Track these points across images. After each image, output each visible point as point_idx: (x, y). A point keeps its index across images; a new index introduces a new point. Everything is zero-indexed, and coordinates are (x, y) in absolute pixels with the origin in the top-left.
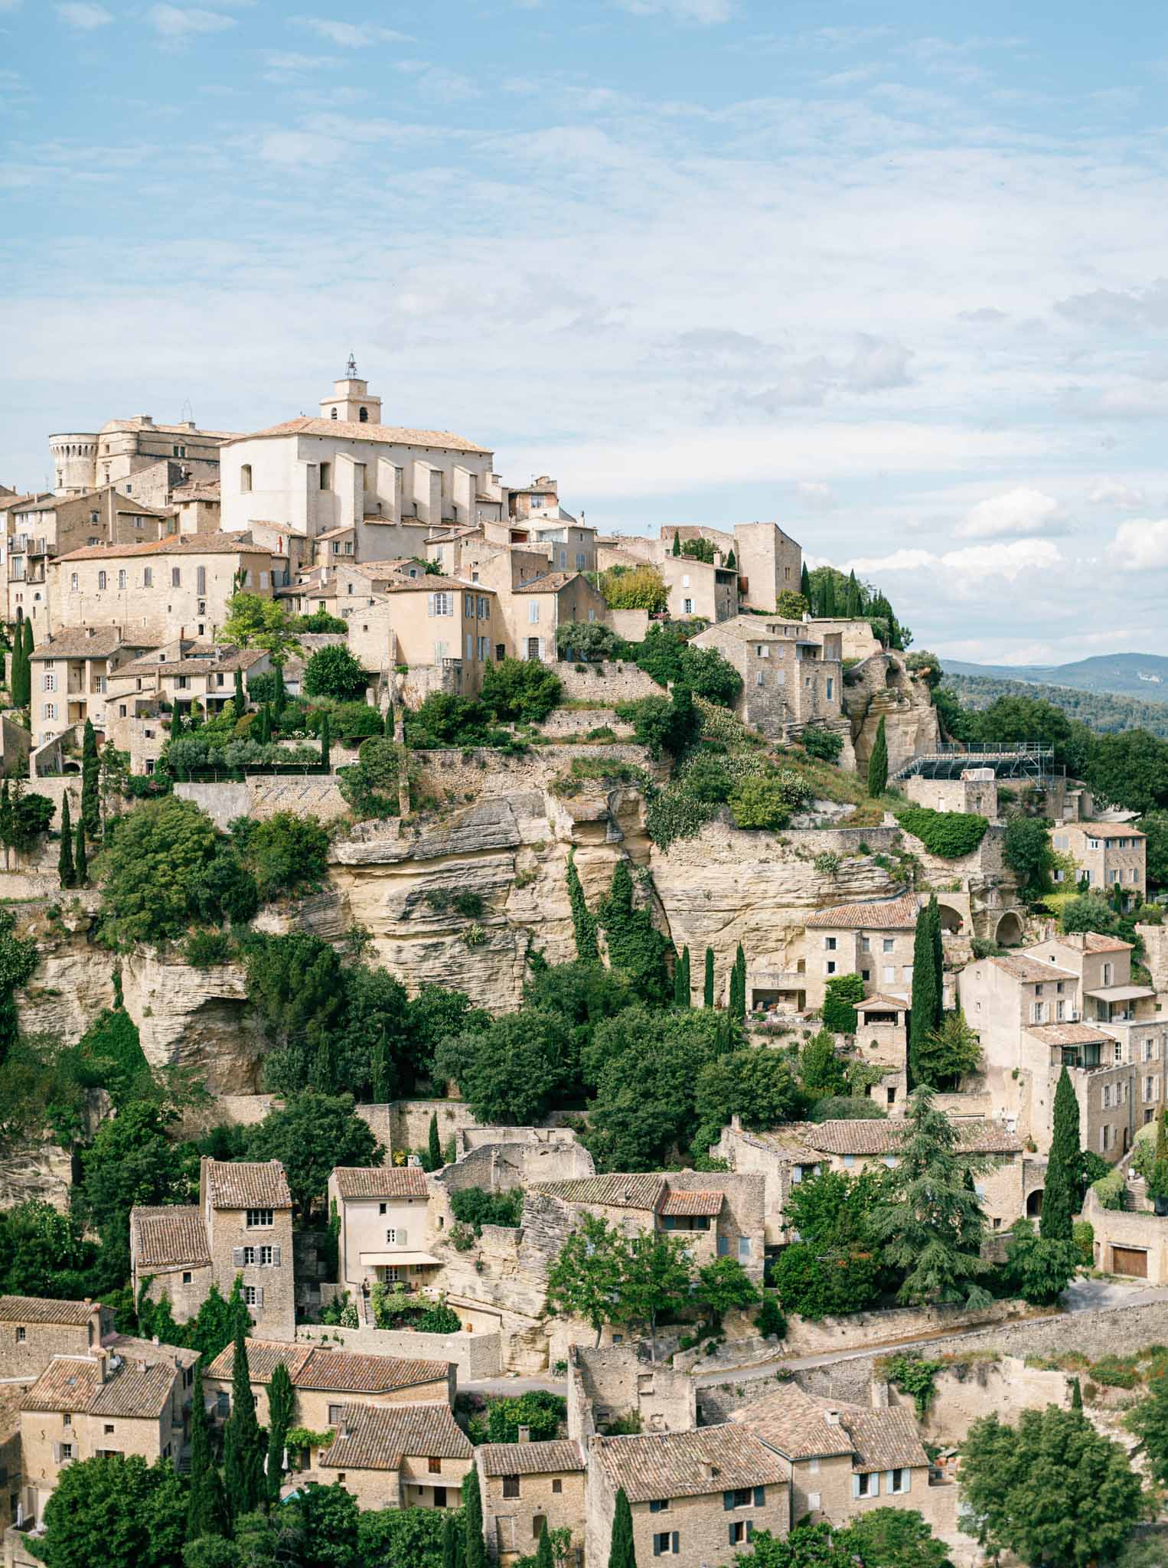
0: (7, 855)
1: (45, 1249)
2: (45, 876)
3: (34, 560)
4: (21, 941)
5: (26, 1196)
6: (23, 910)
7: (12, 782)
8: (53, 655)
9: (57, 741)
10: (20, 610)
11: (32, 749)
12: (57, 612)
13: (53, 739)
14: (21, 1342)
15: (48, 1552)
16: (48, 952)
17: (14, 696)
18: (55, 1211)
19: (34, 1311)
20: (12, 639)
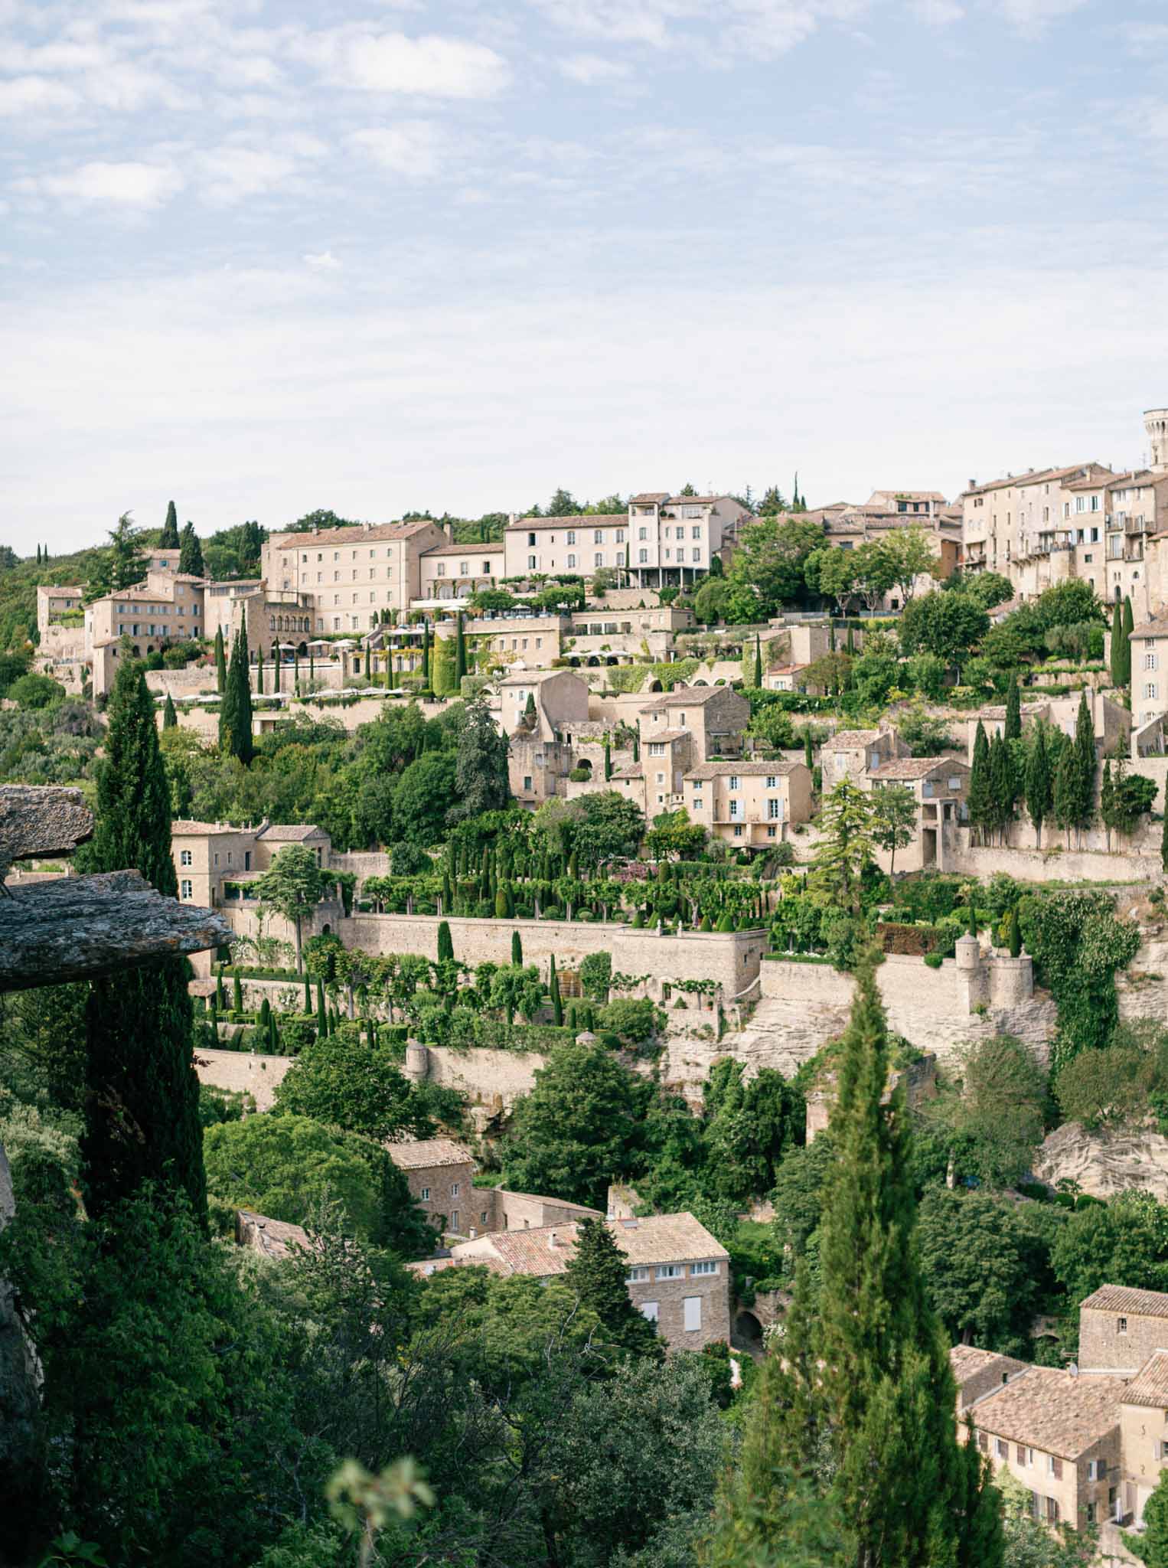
0: (1109, 836)
1: (1147, 1240)
2: (1147, 859)
3: (1132, 537)
4: (1122, 924)
5: (1126, 1184)
6: (1124, 894)
7: (1114, 762)
8: (1154, 633)
9: (1158, 721)
10: (1118, 589)
11: (1132, 729)
12: (1156, 590)
13: (1154, 719)
14: (1123, 1333)
15: (1147, 1551)
16: (1149, 936)
17: (1114, 674)
18: (1156, 1200)
19: (1135, 1302)
20: (1111, 618)
